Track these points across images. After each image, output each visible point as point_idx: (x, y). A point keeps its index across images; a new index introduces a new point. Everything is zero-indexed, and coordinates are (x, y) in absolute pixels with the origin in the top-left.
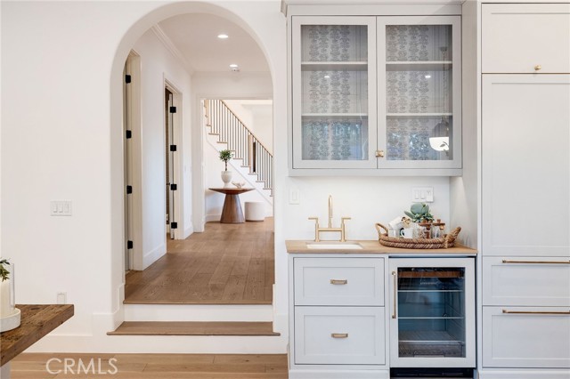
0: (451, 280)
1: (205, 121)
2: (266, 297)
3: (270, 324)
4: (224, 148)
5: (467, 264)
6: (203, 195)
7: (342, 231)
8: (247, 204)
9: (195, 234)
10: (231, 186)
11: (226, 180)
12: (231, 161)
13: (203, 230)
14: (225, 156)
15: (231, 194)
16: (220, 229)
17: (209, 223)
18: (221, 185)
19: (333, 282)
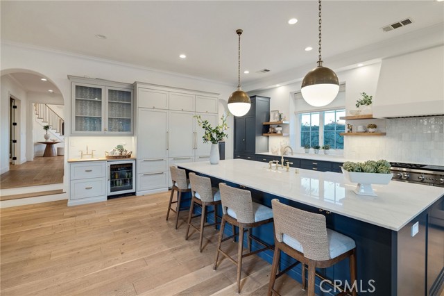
0: (129, 167)
1: (34, 112)
2: (61, 181)
3: (62, 190)
4: (46, 124)
5: (133, 162)
6: (33, 145)
7: (92, 155)
8: (58, 149)
9: (28, 162)
10: (49, 141)
11: (46, 138)
12: (50, 130)
13: (32, 160)
14: (47, 128)
15: (49, 145)
16: (43, 159)
17: (36, 157)
18: (44, 140)
19: (87, 171)
